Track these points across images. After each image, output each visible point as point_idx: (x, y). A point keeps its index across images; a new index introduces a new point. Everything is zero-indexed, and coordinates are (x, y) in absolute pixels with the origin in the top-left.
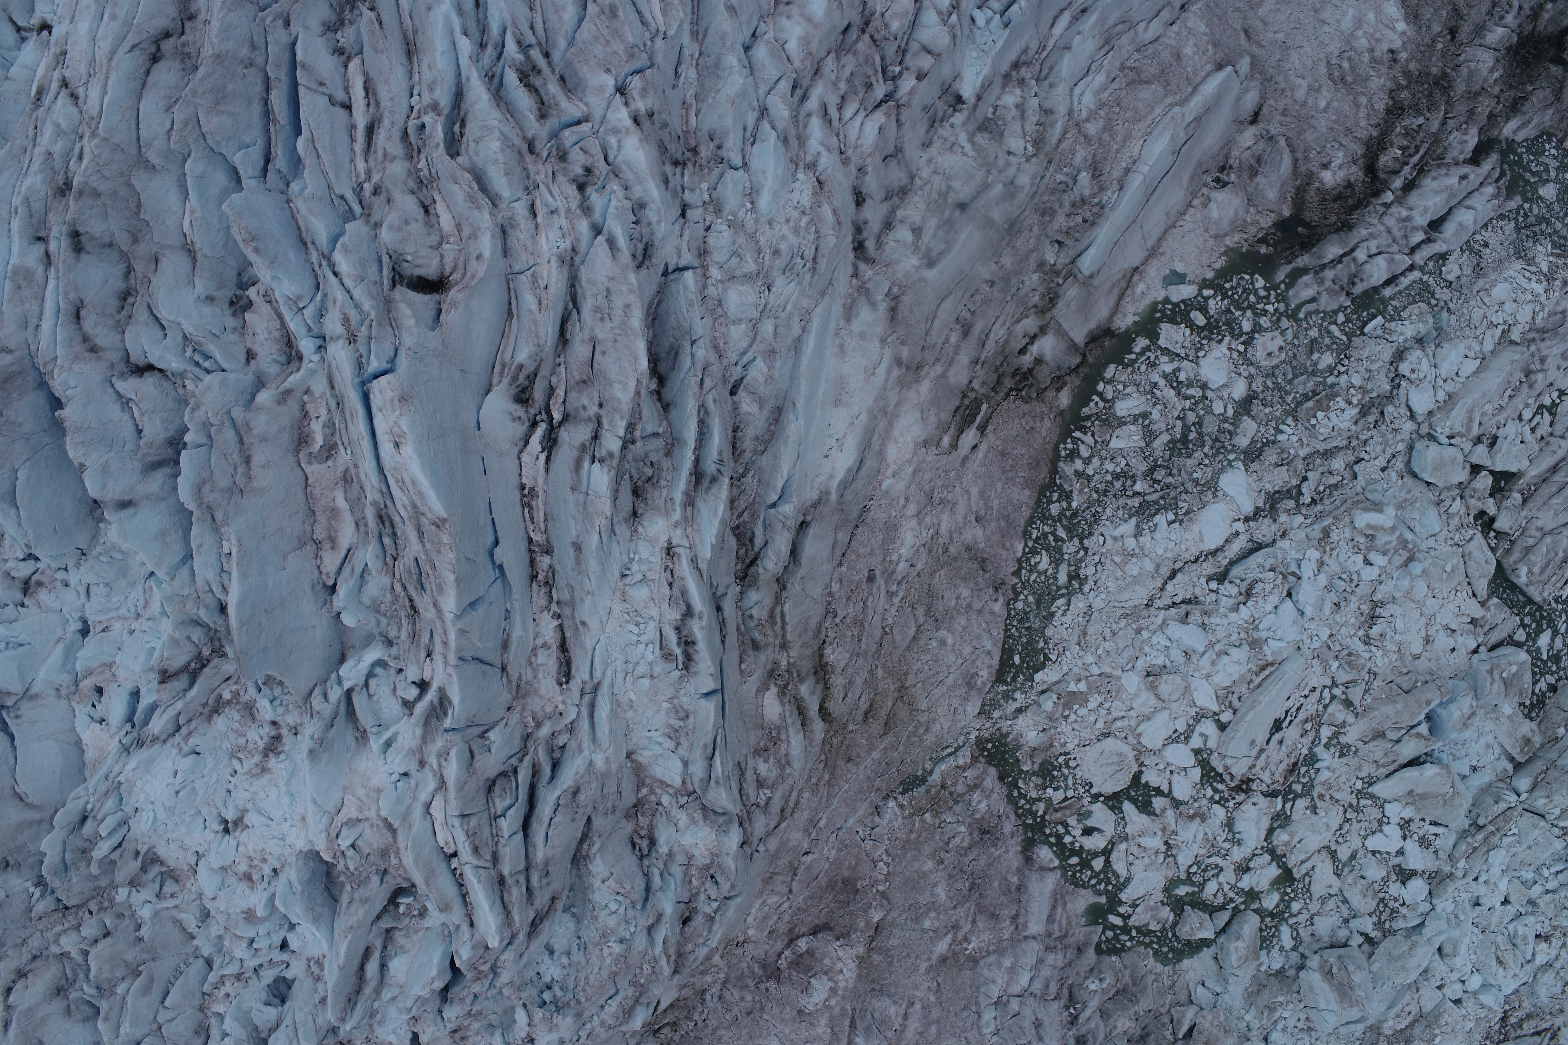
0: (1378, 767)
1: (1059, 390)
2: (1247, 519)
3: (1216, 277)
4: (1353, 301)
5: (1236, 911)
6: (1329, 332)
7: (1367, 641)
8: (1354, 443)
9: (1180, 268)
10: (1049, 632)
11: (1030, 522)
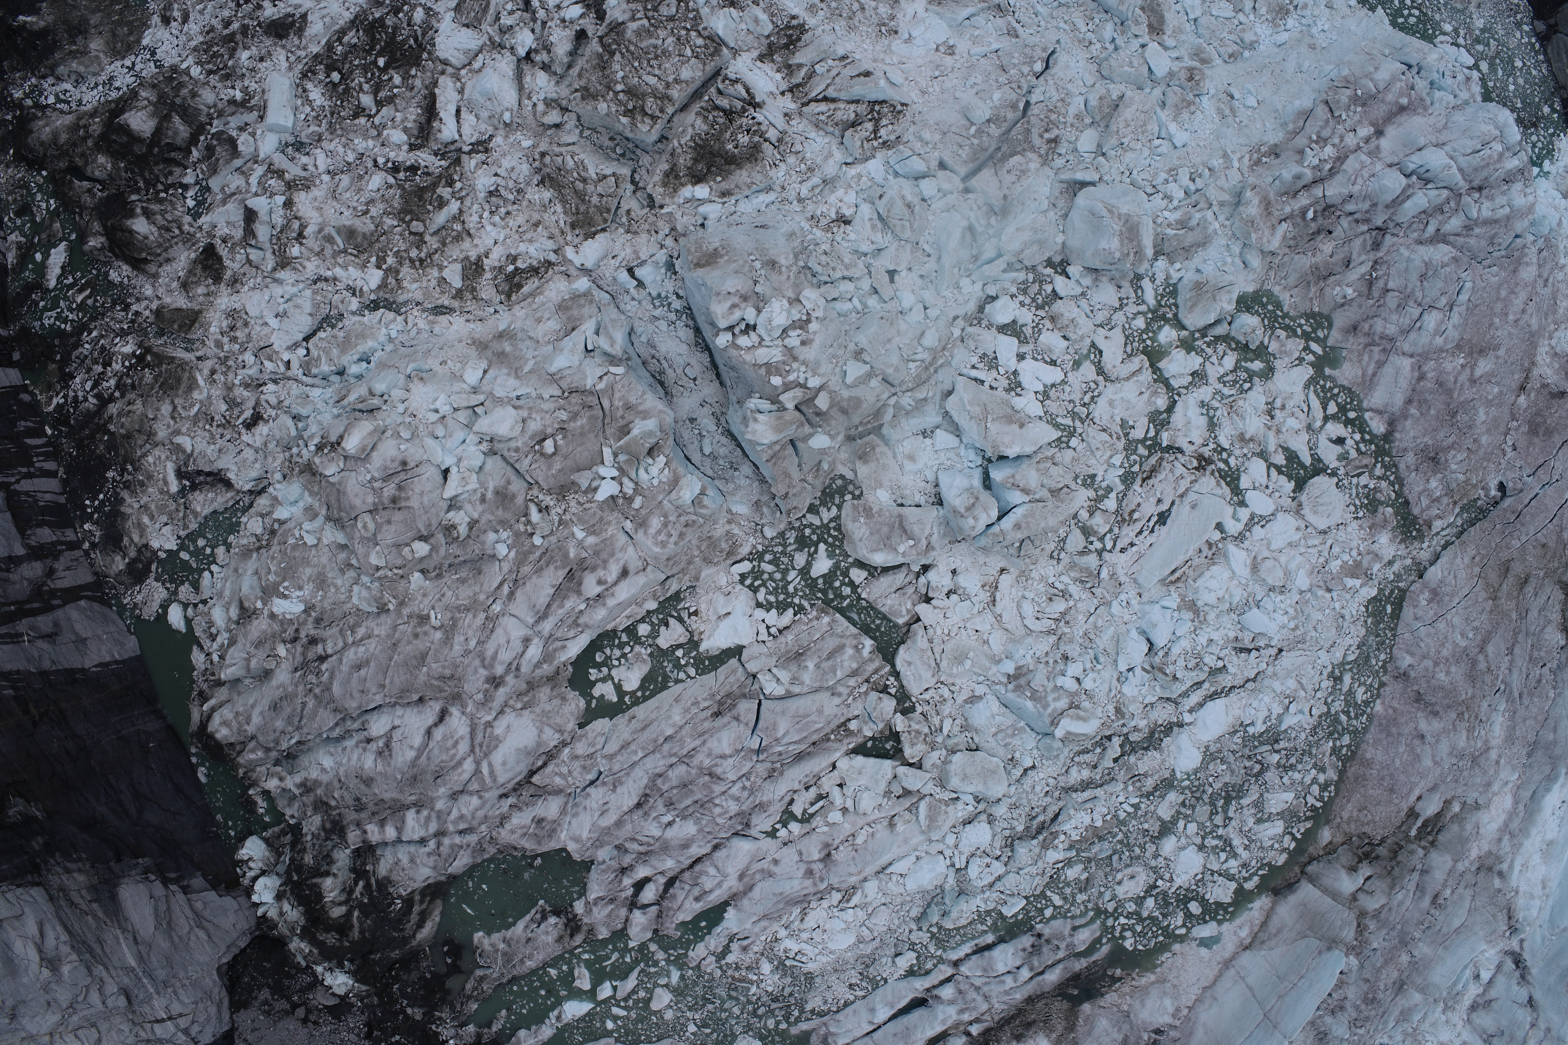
0: (1053, 457)
1: (1331, 843)
2: (1180, 725)
3: (1170, 944)
4: (1032, 928)
5: (1204, 331)
6: (1065, 899)
7: (1065, 594)
8: (1057, 794)
9: (1204, 951)
10: (1363, 631)
11: (1366, 730)
